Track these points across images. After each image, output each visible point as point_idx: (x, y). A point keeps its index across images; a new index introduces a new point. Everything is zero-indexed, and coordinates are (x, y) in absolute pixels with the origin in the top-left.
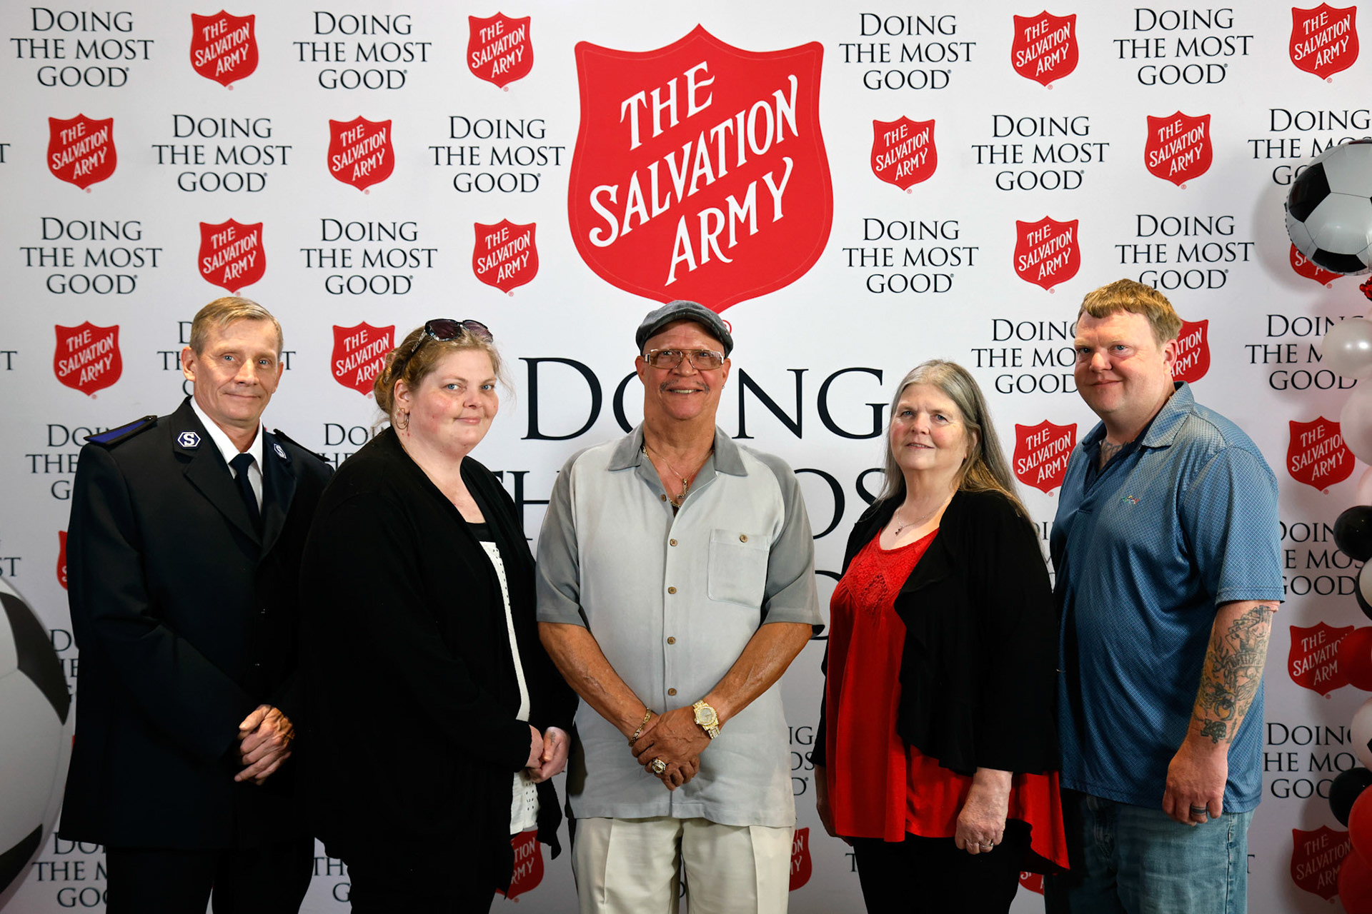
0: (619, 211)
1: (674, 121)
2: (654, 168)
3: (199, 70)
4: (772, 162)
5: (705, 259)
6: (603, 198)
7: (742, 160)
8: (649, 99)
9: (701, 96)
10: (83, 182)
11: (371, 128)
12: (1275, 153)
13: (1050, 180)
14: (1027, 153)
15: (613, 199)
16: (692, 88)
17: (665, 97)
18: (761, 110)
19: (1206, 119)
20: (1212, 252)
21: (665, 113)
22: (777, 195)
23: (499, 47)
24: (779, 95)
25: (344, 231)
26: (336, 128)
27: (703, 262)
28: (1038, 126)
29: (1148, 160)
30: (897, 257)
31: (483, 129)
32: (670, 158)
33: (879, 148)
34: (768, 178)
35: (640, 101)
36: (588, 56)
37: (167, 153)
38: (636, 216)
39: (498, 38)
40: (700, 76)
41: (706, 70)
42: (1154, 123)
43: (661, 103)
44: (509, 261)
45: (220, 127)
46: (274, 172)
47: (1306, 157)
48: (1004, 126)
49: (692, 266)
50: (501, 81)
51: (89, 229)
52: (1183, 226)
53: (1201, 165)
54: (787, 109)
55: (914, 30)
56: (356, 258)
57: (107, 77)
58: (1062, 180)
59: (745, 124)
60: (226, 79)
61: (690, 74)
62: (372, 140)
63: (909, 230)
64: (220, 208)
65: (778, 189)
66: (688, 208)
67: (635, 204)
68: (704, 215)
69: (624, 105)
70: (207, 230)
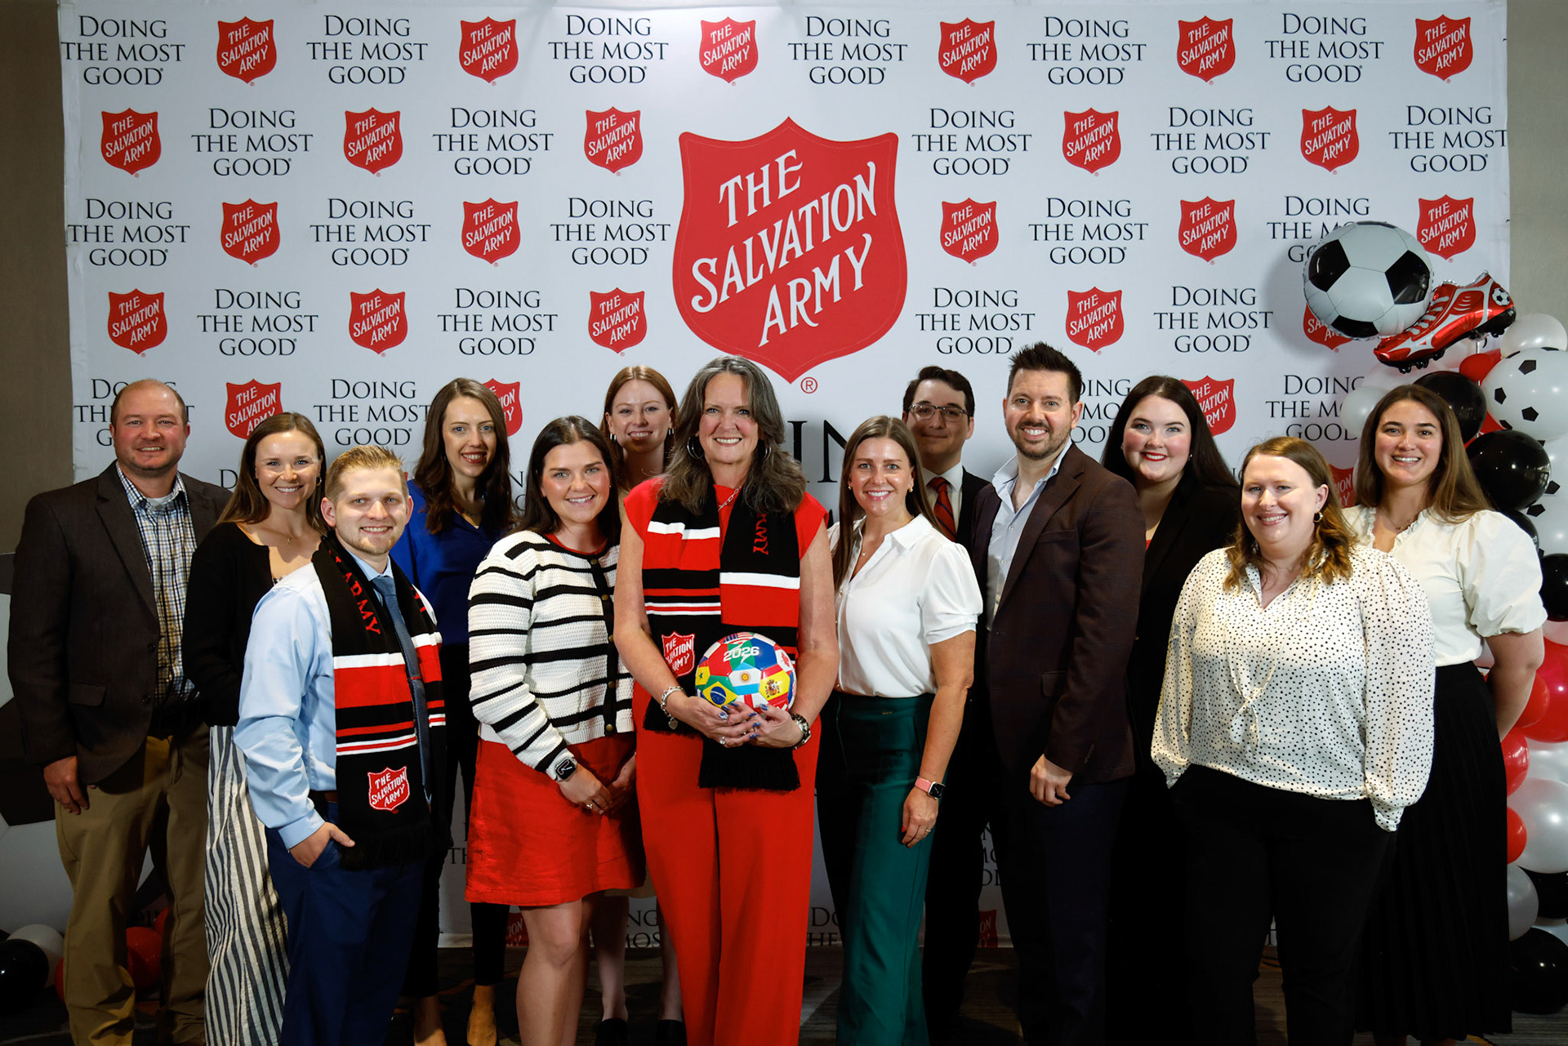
0: (717, 280)
1: (767, 202)
2: (749, 243)
3: (352, 160)
4: (853, 238)
5: (794, 323)
6: (704, 269)
7: (826, 236)
8: (745, 182)
9: (790, 179)
10: (251, 258)
11: (500, 209)
12: (1290, 234)
13: (1097, 255)
14: (1077, 232)
15: (713, 270)
16: (782, 172)
17: (758, 181)
18: (844, 193)
19: (1231, 204)
20: (1237, 320)
21: (759, 195)
22: (858, 267)
23: (612, 138)
24: (859, 179)
25: (475, 299)
26: (470, 208)
27: (792, 326)
28: (1086, 208)
29: (1181, 239)
30: (964, 322)
31: (598, 209)
32: (763, 234)
33: (948, 226)
34: (850, 252)
35: (736, 184)
36: (691, 145)
37: (323, 232)
38: (733, 286)
39: (612, 129)
40: (789, 162)
41: (795, 156)
42: (1187, 207)
43: (755, 186)
44: (620, 325)
45: (369, 209)
46: (415, 248)
47: (1316, 239)
48: (1057, 208)
49: (783, 330)
50: (614, 167)
51: (255, 299)
52: (1212, 296)
53: (1226, 244)
54: (866, 191)
55: (977, 123)
56: (486, 322)
57: (272, 167)
58: (1107, 255)
59: (829, 205)
60: (374, 167)
61: (781, 161)
62: (501, 219)
63: (974, 298)
64: (368, 279)
65: (858, 261)
66: (779, 278)
67: (732, 274)
68: (793, 285)
69: (722, 188)
70: (357, 299)
